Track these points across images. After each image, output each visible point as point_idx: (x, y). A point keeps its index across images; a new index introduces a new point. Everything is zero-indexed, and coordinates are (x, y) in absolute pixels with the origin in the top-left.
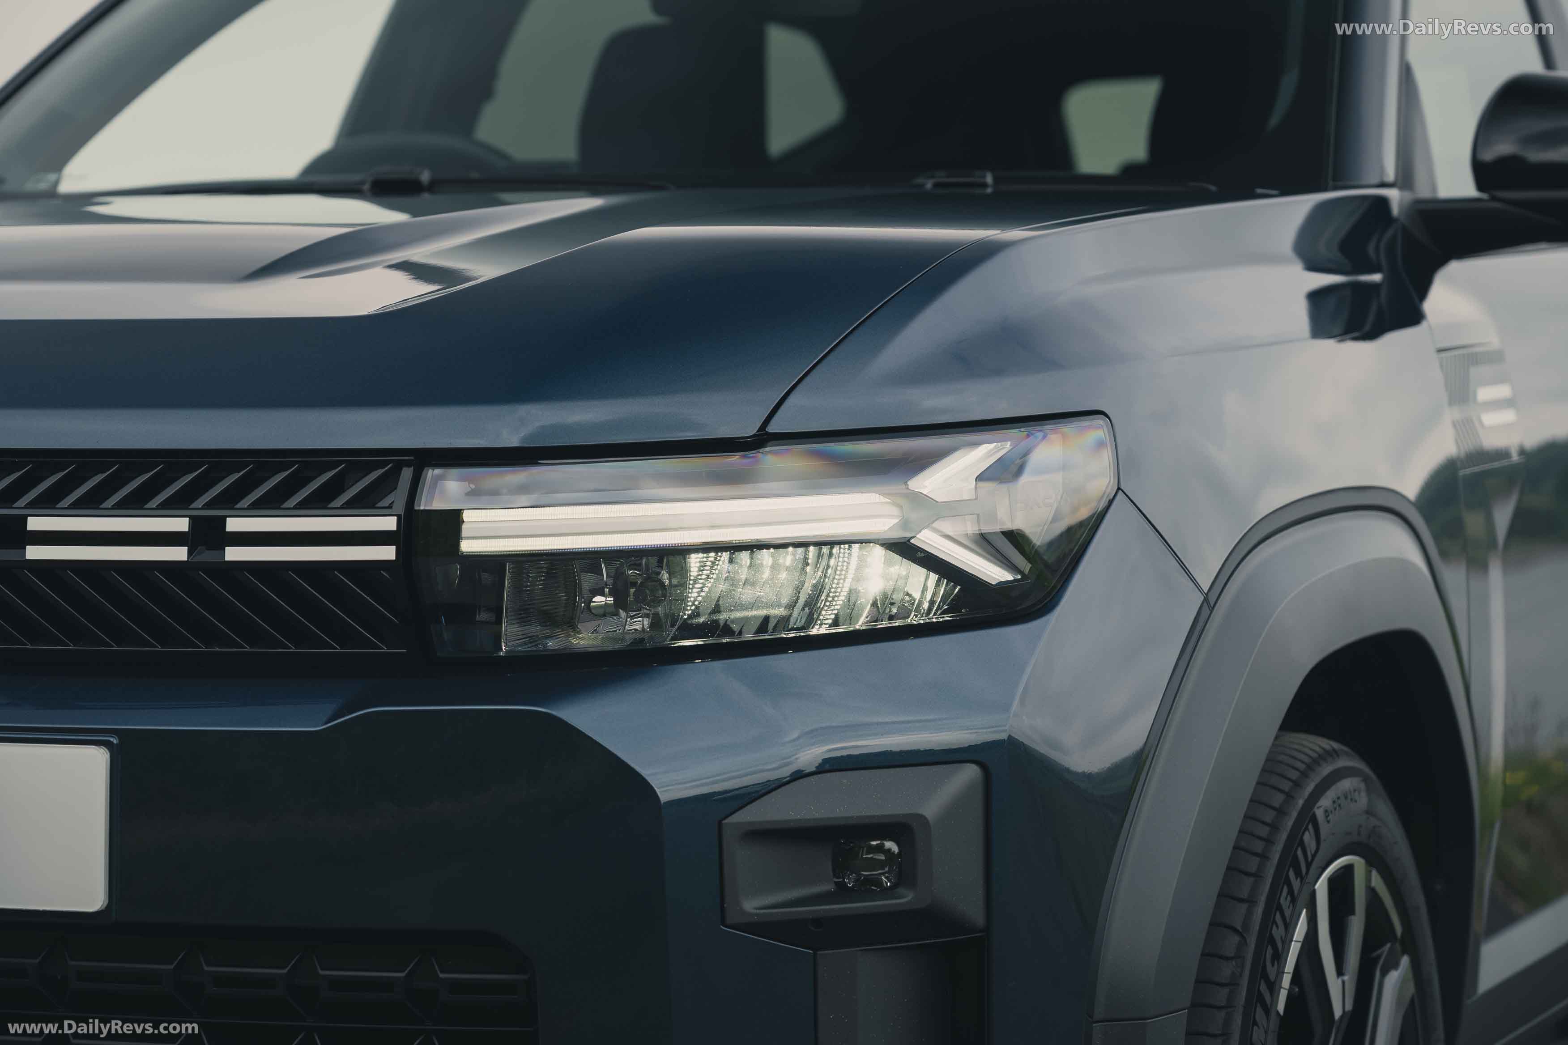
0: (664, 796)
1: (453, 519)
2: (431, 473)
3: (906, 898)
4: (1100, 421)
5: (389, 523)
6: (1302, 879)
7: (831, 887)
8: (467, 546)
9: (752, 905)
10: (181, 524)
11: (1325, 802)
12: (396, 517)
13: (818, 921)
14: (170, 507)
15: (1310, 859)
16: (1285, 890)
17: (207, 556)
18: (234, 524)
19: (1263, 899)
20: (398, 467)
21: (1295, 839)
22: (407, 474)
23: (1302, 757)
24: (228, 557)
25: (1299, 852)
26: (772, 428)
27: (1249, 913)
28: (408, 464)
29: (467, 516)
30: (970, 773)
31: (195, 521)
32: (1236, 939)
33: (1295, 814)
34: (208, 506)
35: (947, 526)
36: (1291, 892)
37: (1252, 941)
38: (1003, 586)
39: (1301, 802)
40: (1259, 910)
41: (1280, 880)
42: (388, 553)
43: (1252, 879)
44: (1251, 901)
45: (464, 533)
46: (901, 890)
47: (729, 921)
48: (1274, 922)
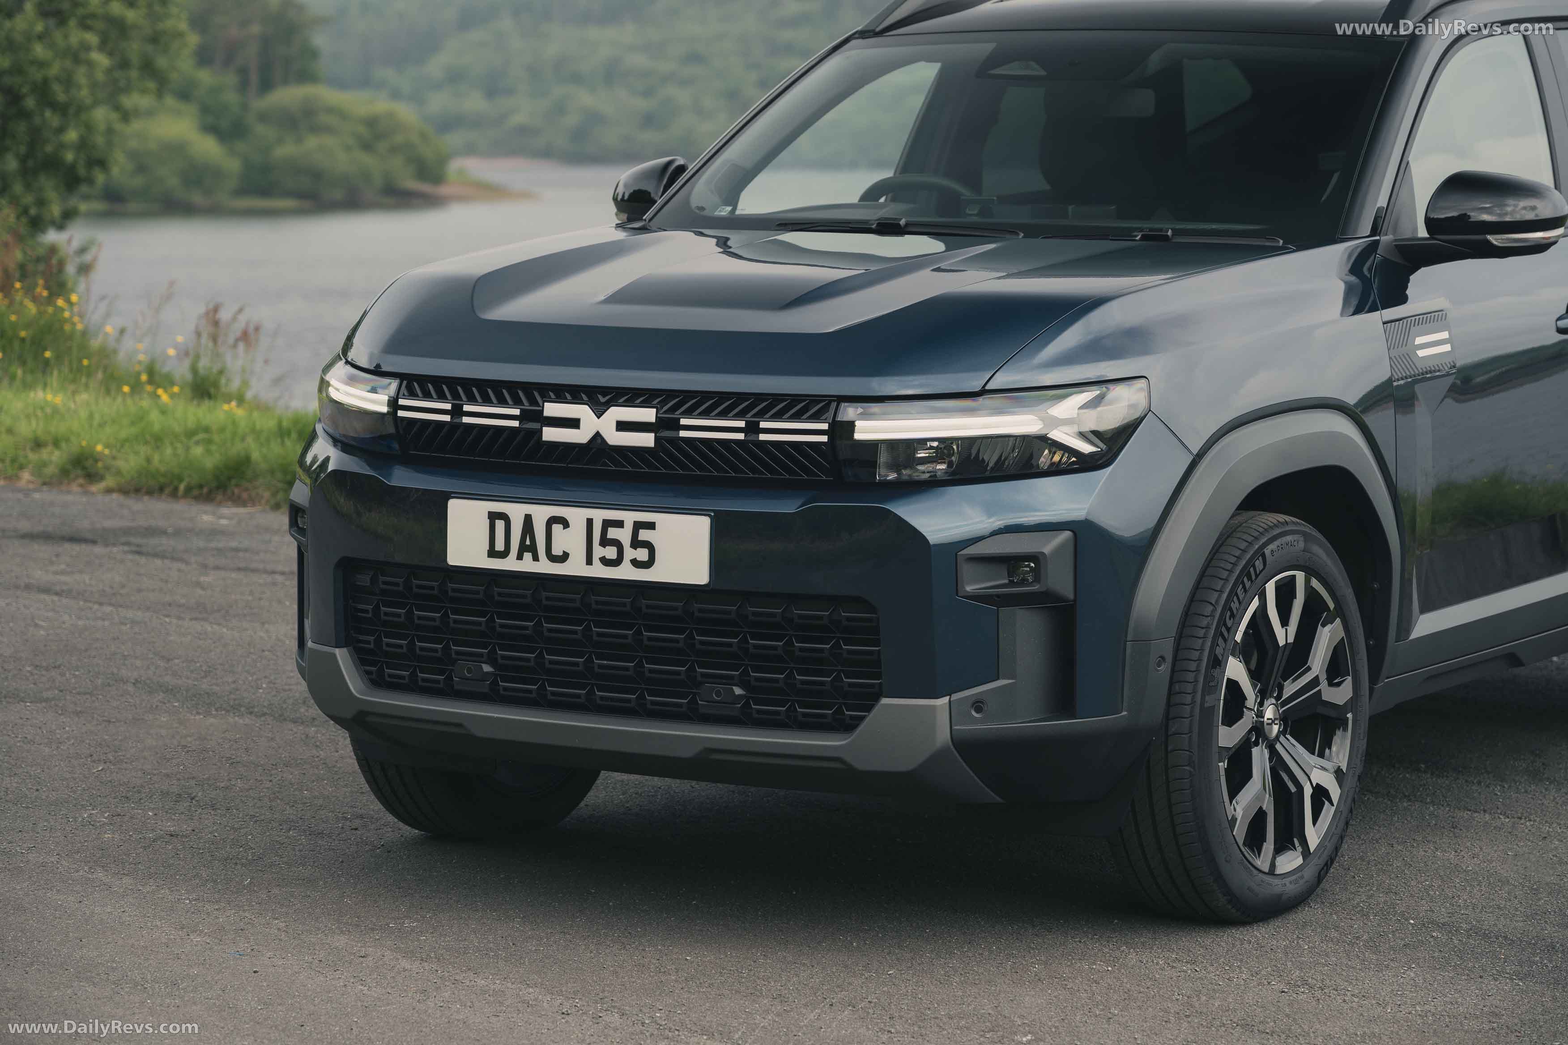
0: (931, 542)
1: (851, 425)
2: (843, 405)
3: (1036, 588)
4: (1143, 380)
5: (825, 426)
6: (1252, 581)
7: (1006, 581)
8: (858, 436)
9: (969, 588)
10: (741, 424)
11: (1271, 547)
12: (828, 424)
13: (998, 596)
14: (737, 417)
15: (1258, 572)
16: (1241, 586)
17: (752, 437)
18: (763, 425)
19: (1228, 590)
20: (830, 402)
21: (1251, 563)
22: (834, 405)
23: (1262, 525)
24: (760, 438)
25: (1252, 569)
26: (987, 387)
27: (1220, 596)
28: (834, 401)
29: (857, 423)
30: (1067, 534)
31: (747, 423)
32: (1211, 608)
33: (1252, 552)
34: (752, 417)
35: (1066, 429)
36: (1244, 587)
37: (1219, 610)
38: (1092, 454)
39: (1257, 547)
40: (1225, 596)
41: (1239, 581)
42: (824, 439)
43: (1223, 581)
44: (1221, 592)
45: (856, 431)
46: (1035, 584)
47: (959, 595)
48: (1233, 601)
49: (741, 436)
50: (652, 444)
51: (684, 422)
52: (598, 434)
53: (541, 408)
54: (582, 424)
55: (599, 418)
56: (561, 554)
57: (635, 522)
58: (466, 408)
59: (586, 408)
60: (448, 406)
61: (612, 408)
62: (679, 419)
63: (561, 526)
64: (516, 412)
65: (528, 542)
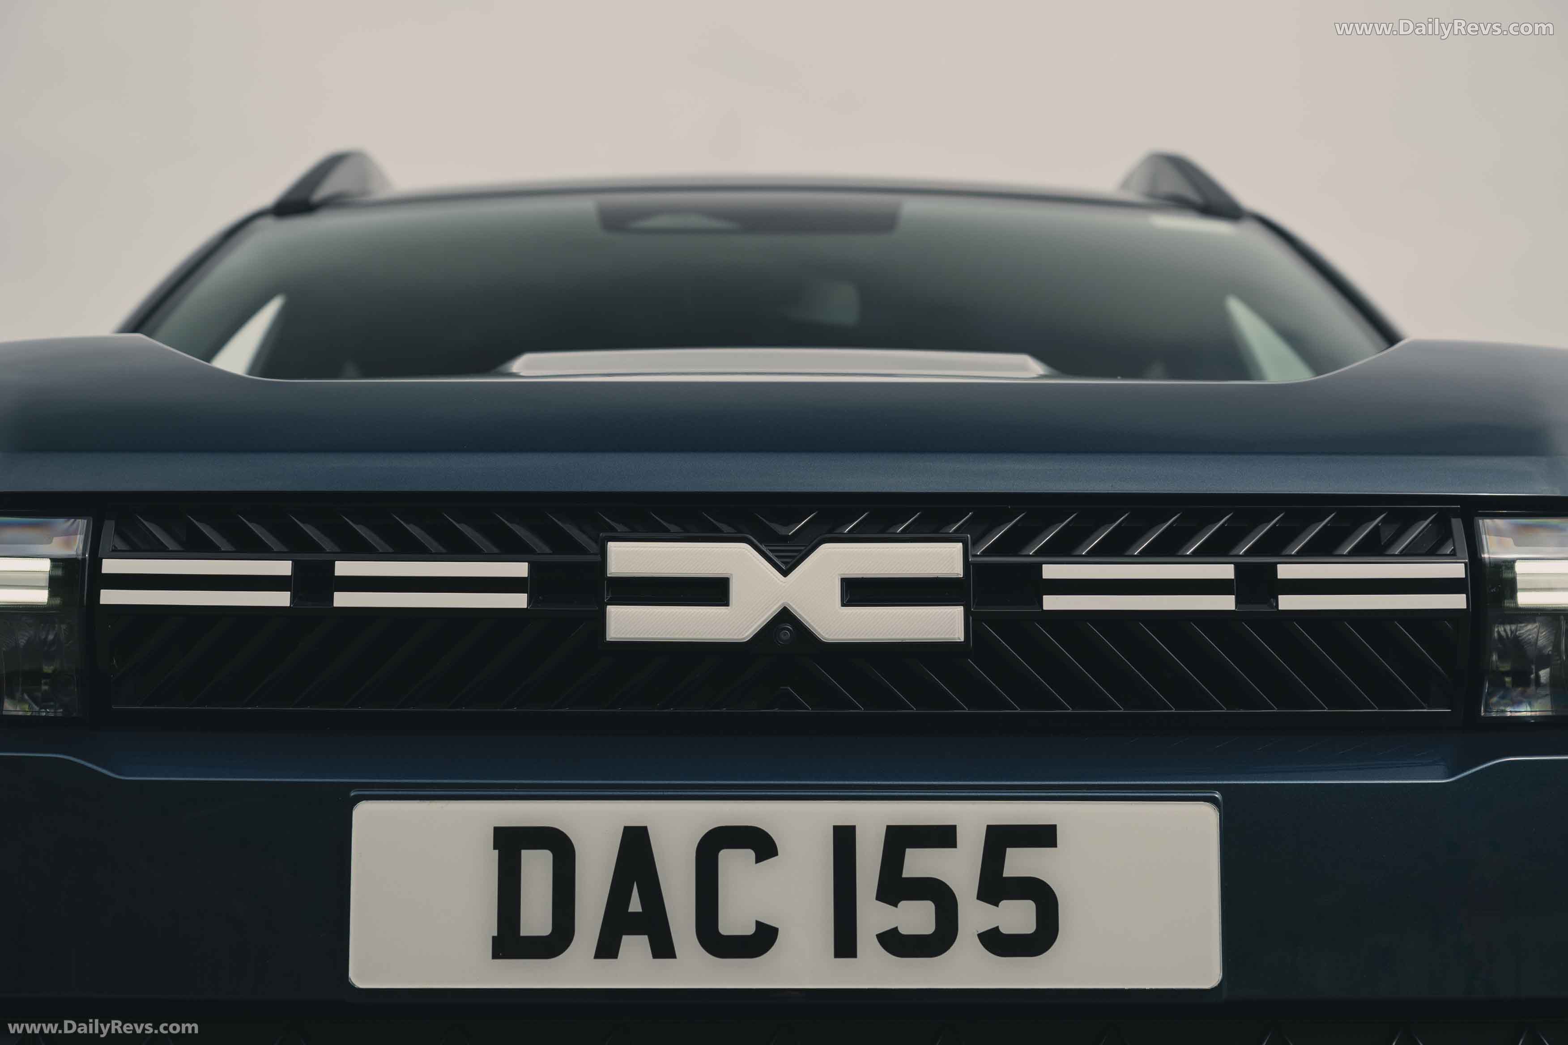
1: (1507, 571)
2: (1482, 521)
5: (1456, 570)
8: (1523, 599)
10: (1225, 571)
12: (1463, 564)
14: (1206, 554)
17: (1255, 606)
18: (1286, 571)
20: (1447, 516)
22: (1457, 523)
24: (1281, 607)
28: (1457, 513)
29: (1518, 566)
31: (1239, 569)
34: (1250, 552)
42: (1458, 601)
45: (1518, 585)
49: (1226, 603)
50: (958, 635)
51: (1051, 571)
52: (785, 616)
53: (598, 558)
54: (735, 591)
55: (785, 573)
56: (750, 930)
57: (991, 829)
58: (344, 568)
59: (743, 550)
60: (283, 568)
61: (827, 550)
62: (1038, 568)
63: (749, 854)
64: (519, 569)
65: (635, 905)
